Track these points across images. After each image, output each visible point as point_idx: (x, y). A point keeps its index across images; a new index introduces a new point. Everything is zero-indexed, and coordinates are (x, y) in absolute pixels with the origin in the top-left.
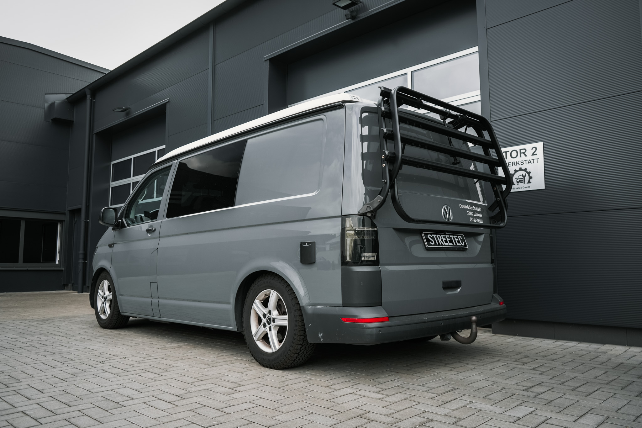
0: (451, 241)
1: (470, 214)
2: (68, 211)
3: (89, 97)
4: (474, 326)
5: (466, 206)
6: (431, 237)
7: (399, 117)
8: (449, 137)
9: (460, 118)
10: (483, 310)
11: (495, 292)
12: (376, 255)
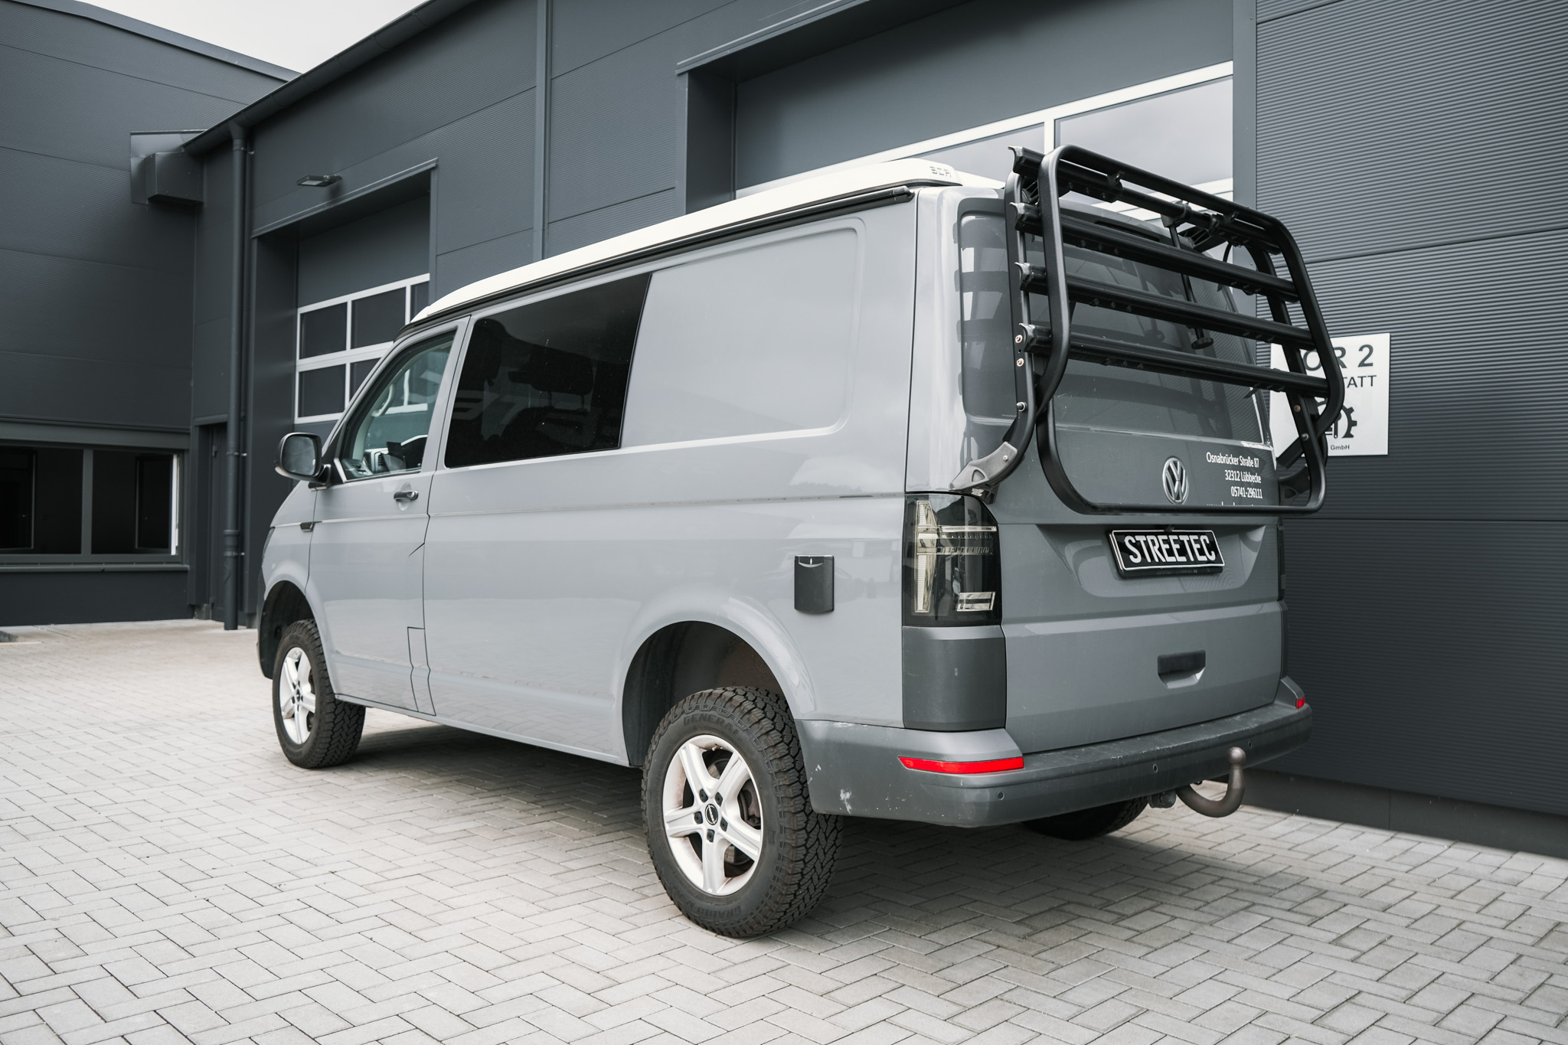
0: (1182, 552)
1: (1232, 477)
2: (196, 426)
3: (237, 144)
4: (1237, 774)
5: (1223, 455)
6: (1134, 541)
7: (1065, 230)
8: (1185, 276)
9: (1216, 223)
10: (1256, 725)
11: (1283, 674)
12: (993, 598)
